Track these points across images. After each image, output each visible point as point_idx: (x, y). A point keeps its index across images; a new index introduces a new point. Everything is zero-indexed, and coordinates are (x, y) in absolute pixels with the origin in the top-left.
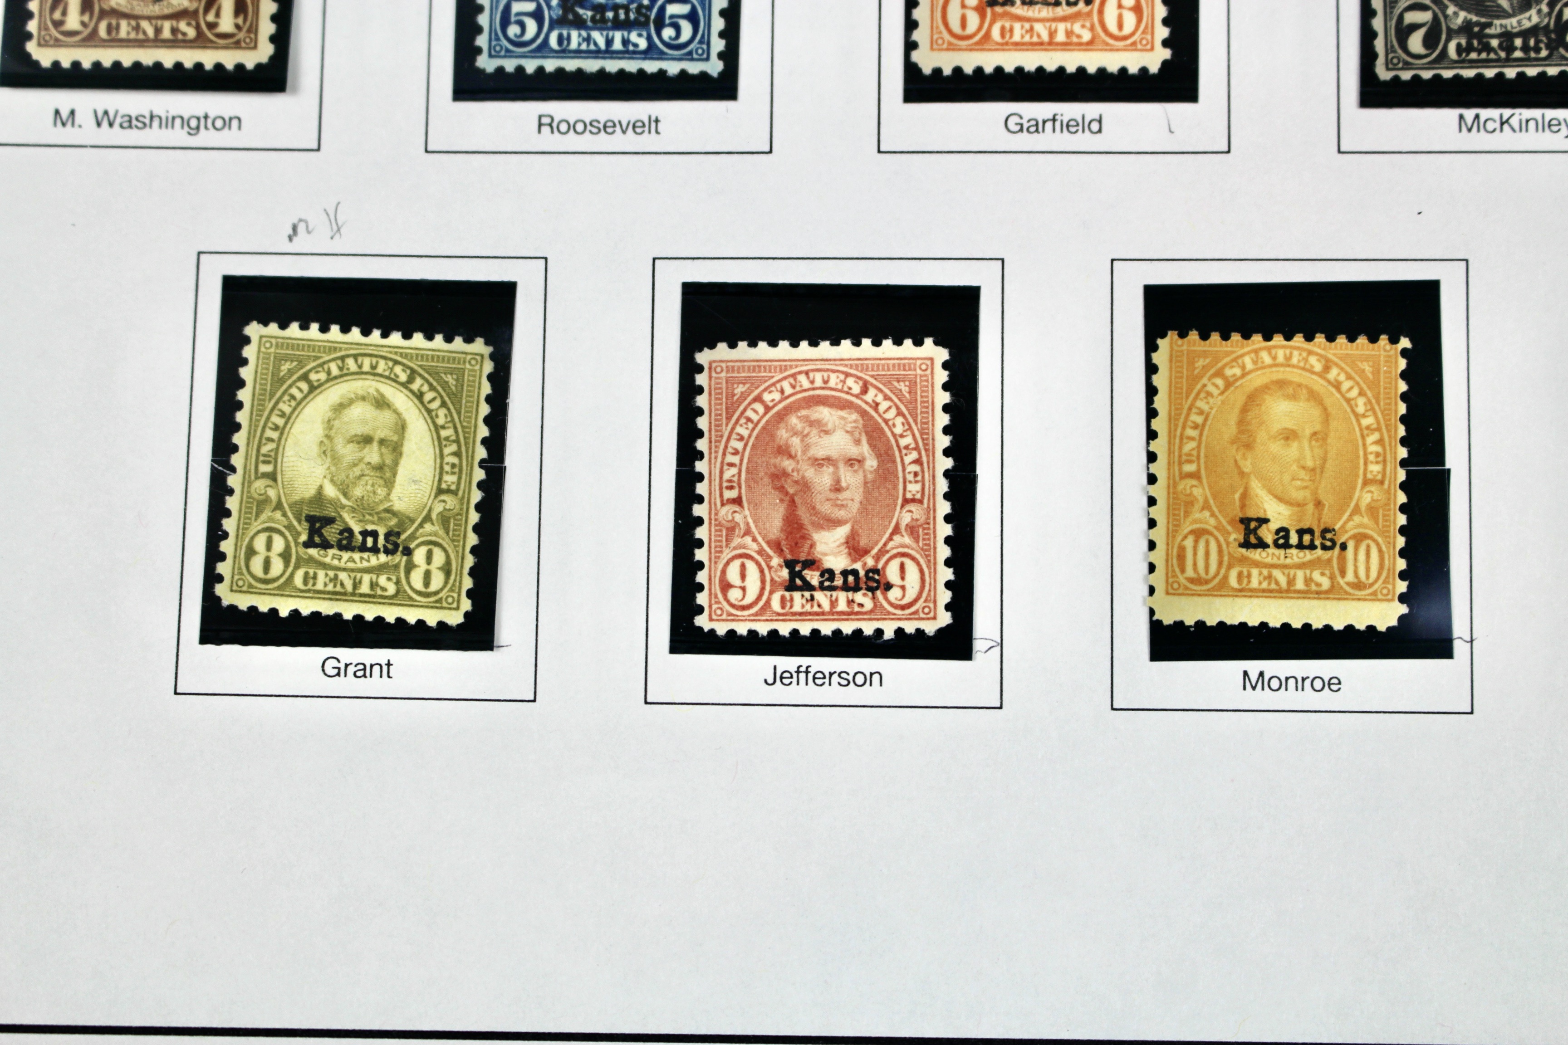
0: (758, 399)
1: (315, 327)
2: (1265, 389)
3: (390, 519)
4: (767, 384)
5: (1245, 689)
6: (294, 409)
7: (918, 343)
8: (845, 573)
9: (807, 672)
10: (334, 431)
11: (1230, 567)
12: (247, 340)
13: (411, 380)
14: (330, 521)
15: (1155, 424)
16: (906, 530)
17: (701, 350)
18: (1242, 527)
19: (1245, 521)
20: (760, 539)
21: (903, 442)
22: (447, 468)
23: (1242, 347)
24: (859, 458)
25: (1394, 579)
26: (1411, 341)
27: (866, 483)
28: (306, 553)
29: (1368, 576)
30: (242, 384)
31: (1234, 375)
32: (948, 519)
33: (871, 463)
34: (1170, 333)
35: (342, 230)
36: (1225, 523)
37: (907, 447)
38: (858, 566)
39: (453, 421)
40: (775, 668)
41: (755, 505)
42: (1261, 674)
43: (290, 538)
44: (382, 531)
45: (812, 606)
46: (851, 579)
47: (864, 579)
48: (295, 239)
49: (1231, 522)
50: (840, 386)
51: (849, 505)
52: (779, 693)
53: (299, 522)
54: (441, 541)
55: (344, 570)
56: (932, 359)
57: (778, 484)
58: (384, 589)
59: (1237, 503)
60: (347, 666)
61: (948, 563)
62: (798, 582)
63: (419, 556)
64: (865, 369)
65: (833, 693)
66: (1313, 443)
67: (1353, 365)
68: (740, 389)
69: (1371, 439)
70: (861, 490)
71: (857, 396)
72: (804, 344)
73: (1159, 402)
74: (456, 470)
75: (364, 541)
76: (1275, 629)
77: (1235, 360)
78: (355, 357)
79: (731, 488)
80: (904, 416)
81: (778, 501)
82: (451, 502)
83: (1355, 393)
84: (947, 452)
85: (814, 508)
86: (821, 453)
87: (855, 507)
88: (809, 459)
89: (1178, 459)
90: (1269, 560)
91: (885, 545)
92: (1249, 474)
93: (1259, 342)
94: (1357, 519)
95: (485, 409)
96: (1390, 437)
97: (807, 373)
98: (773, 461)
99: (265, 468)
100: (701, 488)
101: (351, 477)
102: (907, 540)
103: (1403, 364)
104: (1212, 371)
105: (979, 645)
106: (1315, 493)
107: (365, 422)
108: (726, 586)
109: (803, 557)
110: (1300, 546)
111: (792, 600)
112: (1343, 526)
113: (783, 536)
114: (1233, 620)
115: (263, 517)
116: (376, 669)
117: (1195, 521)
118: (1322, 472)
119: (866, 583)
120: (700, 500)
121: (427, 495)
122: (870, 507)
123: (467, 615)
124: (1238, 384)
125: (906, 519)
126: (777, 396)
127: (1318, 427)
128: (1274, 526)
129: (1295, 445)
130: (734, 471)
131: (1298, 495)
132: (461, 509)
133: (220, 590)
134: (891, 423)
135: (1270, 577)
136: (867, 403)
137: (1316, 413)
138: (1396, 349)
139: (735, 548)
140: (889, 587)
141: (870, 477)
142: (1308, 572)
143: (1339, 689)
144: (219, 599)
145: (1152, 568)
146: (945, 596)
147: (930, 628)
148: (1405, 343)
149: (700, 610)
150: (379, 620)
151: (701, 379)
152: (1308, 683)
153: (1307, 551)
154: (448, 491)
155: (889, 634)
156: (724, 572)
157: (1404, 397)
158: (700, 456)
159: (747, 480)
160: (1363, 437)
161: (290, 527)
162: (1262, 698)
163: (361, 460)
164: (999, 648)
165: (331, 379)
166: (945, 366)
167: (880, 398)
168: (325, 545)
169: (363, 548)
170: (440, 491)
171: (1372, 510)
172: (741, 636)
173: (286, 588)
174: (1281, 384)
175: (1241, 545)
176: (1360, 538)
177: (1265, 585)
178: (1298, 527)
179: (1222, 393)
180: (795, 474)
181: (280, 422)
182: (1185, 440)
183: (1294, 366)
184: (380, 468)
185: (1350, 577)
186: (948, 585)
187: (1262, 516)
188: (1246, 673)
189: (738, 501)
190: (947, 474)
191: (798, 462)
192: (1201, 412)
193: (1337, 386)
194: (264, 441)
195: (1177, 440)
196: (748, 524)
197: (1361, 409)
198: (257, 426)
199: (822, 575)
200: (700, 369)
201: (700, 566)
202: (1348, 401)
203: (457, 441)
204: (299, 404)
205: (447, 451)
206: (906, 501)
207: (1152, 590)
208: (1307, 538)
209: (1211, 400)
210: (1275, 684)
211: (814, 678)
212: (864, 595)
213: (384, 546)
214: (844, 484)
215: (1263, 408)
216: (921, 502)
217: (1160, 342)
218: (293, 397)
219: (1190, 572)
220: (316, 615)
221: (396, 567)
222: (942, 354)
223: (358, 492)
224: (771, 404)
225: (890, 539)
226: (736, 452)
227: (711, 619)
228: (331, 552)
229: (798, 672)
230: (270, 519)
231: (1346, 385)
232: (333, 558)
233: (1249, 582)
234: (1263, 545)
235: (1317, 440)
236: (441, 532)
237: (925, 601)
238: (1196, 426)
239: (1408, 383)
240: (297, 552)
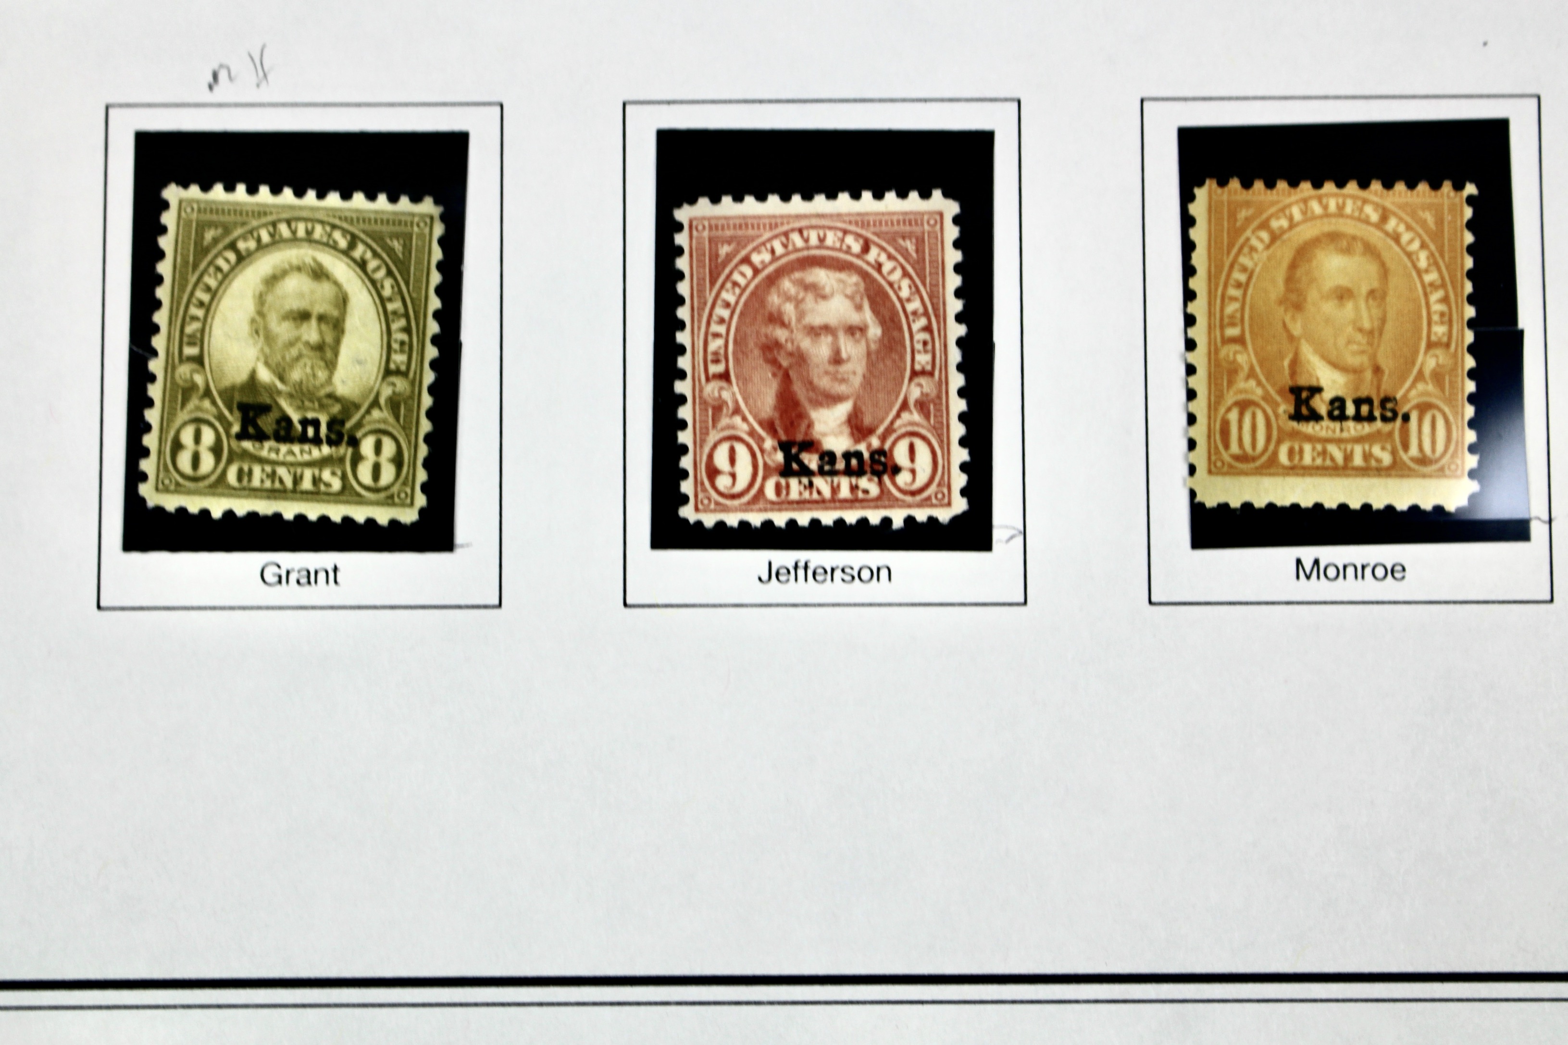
0: (746, 260)
1: (241, 188)
2: (1315, 242)
3: (333, 405)
4: (755, 244)
5: (1298, 577)
6: (221, 283)
7: (925, 195)
8: (847, 456)
9: (806, 568)
10: (267, 305)
11: (1279, 442)
12: (165, 205)
13: (352, 246)
14: (265, 409)
15: (1193, 283)
16: (915, 405)
17: (679, 206)
18: (1292, 398)
19: (1296, 391)
20: (750, 418)
21: (910, 307)
22: (396, 346)
23: (1290, 195)
24: (862, 325)
25: (1463, 453)
26: (1478, 187)
27: (869, 354)
28: (239, 447)
29: (1433, 450)
30: (161, 255)
31: (1281, 228)
32: (961, 393)
33: (875, 331)
34: (1208, 182)
35: (270, 77)
36: (1272, 392)
37: (915, 313)
38: (862, 447)
39: (400, 292)
40: (770, 564)
41: (744, 381)
42: (1316, 562)
43: (221, 429)
44: (324, 420)
45: (811, 493)
46: (854, 462)
47: (869, 462)
48: (216, 88)
49: (1280, 392)
50: (838, 245)
51: (851, 379)
52: (775, 591)
53: (231, 411)
54: (391, 429)
55: (283, 464)
56: (941, 215)
57: (769, 356)
58: (328, 485)
59: (1287, 371)
60: (288, 573)
61: (963, 442)
62: (795, 466)
63: (367, 446)
64: (865, 224)
65: (836, 590)
66: (1371, 302)
67: (1413, 214)
68: (724, 250)
69: (1435, 296)
70: (864, 362)
71: (858, 256)
72: (796, 198)
73: (1198, 259)
74: (406, 348)
75: (305, 431)
76: (1331, 511)
77: (1283, 210)
78: (288, 222)
79: (716, 361)
80: (911, 278)
81: (770, 375)
82: (401, 384)
83: (1416, 245)
84: (959, 318)
85: (811, 383)
86: (816, 320)
87: (857, 381)
88: (805, 327)
89: (1219, 322)
90: (1323, 434)
91: (892, 423)
92: (1299, 339)
93: (1308, 189)
94: (1420, 386)
95: (436, 278)
96: (1456, 295)
97: (801, 231)
98: (763, 330)
99: (190, 351)
100: (683, 362)
101: (288, 358)
102: (916, 417)
103: (1468, 212)
104: (1256, 223)
105: (998, 534)
106: (1373, 357)
107: (301, 295)
108: (713, 472)
109: (799, 437)
110: (1358, 418)
111: (788, 486)
112: (1405, 396)
113: (777, 415)
114: (1284, 500)
115: (191, 406)
116: (322, 576)
117: (1241, 392)
118: (1381, 334)
119: (871, 467)
120: (682, 375)
121: (373, 378)
122: (874, 382)
123: (422, 511)
124: (1285, 237)
125: (915, 393)
126: (767, 257)
127: (1375, 284)
128: (1328, 395)
129: (1350, 305)
130: (720, 342)
131: (1354, 361)
132: (413, 392)
133: (145, 490)
134: (896, 286)
135: (1324, 453)
136: (868, 263)
137: (1372, 268)
138: (1461, 197)
139: (722, 429)
140: (896, 470)
141: (873, 347)
142: (1367, 447)
143: (1403, 578)
144: (143, 501)
145: (1192, 444)
146: (960, 480)
147: (944, 516)
148: (1471, 189)
149: (685, 499)
150: (324, 520)
151: (681, 239)
152: (1368, 571)
153: (1366, 425)
154: (398, 372)
155: (898, 523)
156: (710, 456)
157: (1471, 250)
158: (681, 325)
159: (734, 353)
160: (1426, 295)
161: (221, 417)
162: (1318, 588)
163: (298, 339)
164: (1022, 537)
165: (261, 247)
166: (956, 220)
167: (883, 258)
168: (260, 437)
169: (303, 439)
170: (388, 372)
171: (1438, 377)
172: (732, 528)
173: (219, 485)
174: (1333, 237)
175: (1292, 417)
176: (1424, 408)
177: (1319, 461)
178: (1355, 396)
179: (1268, 247)
180: (789, 346)
181: (206, 297)
182: (1227, 300)
183: (1348, 217)
184: (319, 348)
185: (1414, 451)
186: (964, 467)
187: (1314, 383)
188: (1299, 562)
189: (725, 376)
190: (960, 342)
191: (792, 332)
192: (1244, 269)
193: (1396, 238)
194: (188, 319)
195: (1218, 301)
196: (736, 402)
197: (1423, 263)
198: (179, 304)
199: (821, 458)
200: (679, 227)
201: (684, 449)
202: (1409, 255)
203: (406, 316)
204: (226, 276)
205: (395, 326)
206: (914, 374)
207: (1192, 470)
208: (1365, 409)
209: (1255, 256)
210: (1332, 572)
211: (814, 574)
212: (870, 480)
213: (328, 437)
214: (844, 355)
215: (1314, 263)
216: (931, 374)
217: (1197, 191)
218: (219, 269)
219: (1234, 448)
220: (253, 516)
221: (341, 460)
222: (952, 208)
223: (296, 375)
224: (759, 266)
225: (898, 415)
226: (722, 321)
227: (697, 509)
228: (267, 444)
229: (796, 567)
230: (198, 408)
231: (1406, 237)
232: (270, 450)
233: (1301, 458)
234: (1315, 417)
235: (1374, 299)
236: (391, 420)
237: (939, 485)
238: (1239, 285)
239: (1474, 233)
240: (229, 445)
